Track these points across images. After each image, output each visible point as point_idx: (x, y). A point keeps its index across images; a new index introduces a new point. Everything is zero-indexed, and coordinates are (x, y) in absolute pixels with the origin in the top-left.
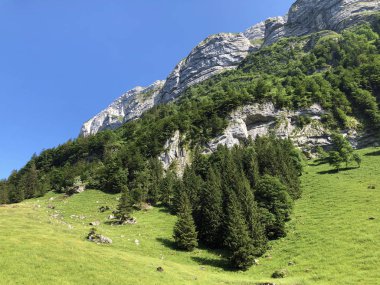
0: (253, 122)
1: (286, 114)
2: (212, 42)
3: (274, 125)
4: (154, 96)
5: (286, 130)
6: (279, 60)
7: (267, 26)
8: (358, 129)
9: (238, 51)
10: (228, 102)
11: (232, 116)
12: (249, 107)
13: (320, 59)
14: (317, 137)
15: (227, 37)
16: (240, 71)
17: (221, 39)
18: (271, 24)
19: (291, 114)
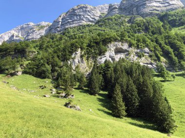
0: (118, 51)
1: (133, 50)
2: (81, 8)
3: (128, 54)
4: (45, 29)
5: (134, 58)
6: (116, 24)
7: (110, 7)
8: (166, 63)
9: (94, 15)
10: (107, 39)
11: (109, 46)
12: (117, 43)
13: (139, 28)
14: (147, 64)
15: (90, 7)
16: (97, 25)
17: (86, 8)
18: (112, 6)
19: (136, 51)
